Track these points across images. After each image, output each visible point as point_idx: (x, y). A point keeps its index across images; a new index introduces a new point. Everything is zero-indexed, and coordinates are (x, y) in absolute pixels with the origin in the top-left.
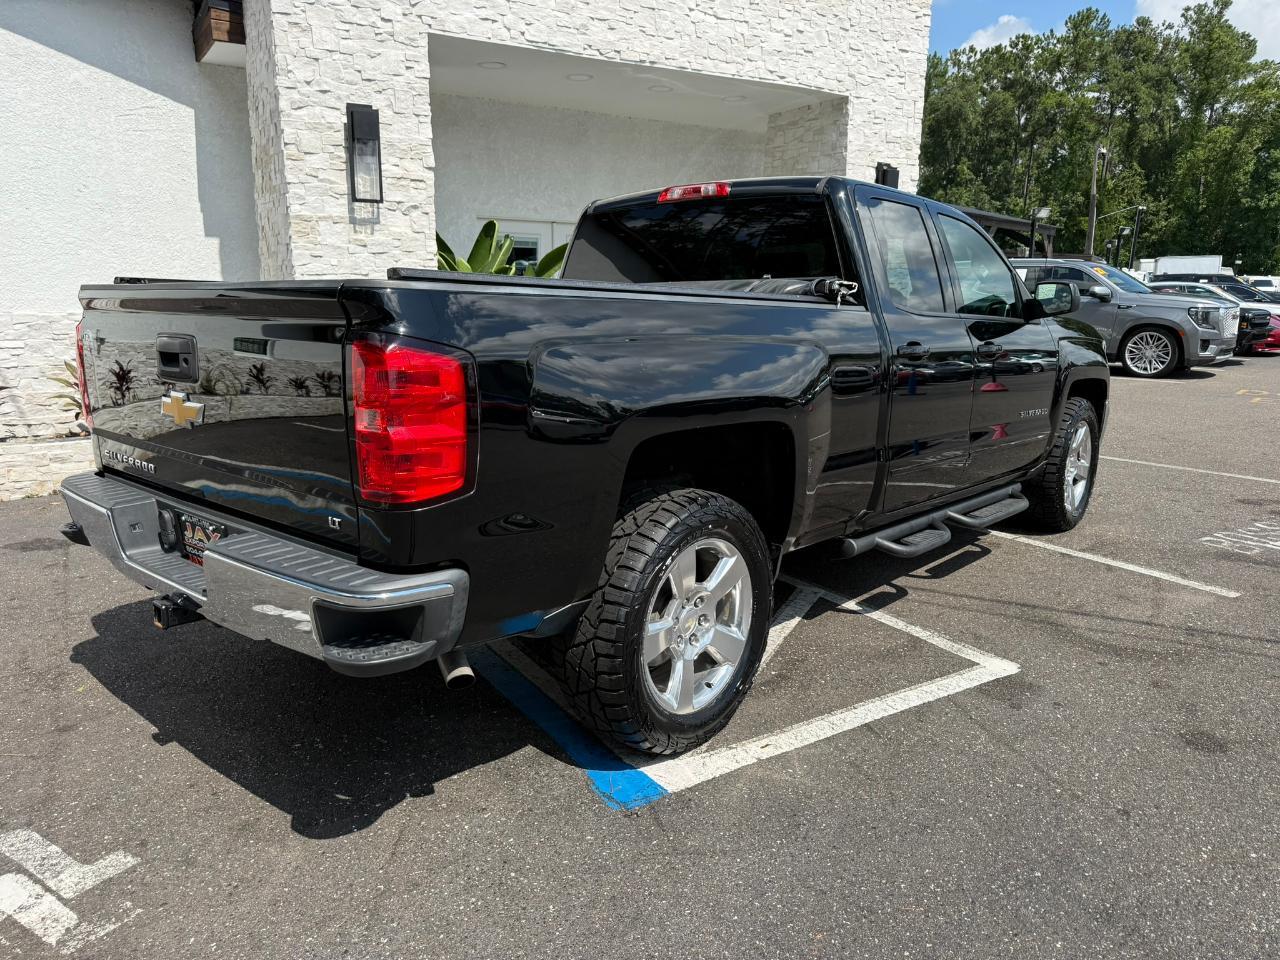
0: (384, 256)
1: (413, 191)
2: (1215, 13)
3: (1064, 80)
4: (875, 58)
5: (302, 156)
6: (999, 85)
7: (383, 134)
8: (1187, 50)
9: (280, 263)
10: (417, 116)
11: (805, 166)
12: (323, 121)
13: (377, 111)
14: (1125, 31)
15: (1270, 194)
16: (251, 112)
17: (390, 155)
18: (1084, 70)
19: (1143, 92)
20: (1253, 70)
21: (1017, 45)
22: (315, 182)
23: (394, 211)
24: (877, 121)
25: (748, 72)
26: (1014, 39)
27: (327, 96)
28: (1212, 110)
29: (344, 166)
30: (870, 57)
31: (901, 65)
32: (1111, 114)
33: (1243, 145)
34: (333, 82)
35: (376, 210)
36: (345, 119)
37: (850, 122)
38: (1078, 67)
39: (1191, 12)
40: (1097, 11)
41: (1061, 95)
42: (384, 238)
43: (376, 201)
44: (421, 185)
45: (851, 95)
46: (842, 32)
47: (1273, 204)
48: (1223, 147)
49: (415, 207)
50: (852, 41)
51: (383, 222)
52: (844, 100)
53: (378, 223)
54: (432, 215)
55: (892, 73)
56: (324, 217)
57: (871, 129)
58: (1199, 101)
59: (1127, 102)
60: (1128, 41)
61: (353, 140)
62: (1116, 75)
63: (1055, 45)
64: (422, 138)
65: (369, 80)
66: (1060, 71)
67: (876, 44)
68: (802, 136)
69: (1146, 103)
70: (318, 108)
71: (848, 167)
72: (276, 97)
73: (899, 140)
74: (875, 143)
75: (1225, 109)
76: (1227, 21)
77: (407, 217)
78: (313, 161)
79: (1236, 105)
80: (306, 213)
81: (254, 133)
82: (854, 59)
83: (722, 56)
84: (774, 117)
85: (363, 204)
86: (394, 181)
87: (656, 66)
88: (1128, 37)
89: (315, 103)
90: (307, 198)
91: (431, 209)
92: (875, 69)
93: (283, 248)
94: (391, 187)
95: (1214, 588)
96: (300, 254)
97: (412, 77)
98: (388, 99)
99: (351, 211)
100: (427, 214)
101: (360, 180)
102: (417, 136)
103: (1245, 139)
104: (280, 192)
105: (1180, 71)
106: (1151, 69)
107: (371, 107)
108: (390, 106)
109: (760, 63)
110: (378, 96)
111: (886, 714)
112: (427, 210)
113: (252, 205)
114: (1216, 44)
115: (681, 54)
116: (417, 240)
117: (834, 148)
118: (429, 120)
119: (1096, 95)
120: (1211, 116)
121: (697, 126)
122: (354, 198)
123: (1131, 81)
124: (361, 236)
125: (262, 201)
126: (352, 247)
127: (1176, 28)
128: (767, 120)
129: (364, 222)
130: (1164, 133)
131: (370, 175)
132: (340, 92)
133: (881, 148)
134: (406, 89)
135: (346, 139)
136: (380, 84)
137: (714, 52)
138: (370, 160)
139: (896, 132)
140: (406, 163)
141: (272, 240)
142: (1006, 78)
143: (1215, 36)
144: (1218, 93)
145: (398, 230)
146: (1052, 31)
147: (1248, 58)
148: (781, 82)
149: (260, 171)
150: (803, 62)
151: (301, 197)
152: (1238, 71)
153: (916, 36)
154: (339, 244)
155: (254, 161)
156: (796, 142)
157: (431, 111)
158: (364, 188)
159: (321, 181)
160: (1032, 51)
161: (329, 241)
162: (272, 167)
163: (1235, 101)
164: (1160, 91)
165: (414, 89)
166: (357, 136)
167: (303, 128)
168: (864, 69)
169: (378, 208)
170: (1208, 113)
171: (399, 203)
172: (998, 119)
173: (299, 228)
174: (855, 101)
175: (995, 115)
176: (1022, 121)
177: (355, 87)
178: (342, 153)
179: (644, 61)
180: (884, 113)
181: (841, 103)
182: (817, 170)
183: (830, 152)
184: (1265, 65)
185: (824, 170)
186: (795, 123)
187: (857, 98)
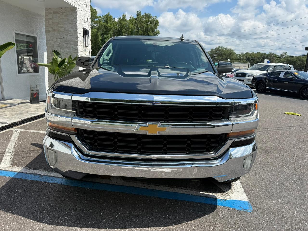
11: (62, 25)
20: (98, 17)
24: (83, 16)
37: (77, 15)
48: (95, 33)
57: (81, 18)
68: (60, 16)
71: (78, 28)
73: (87, 22)
74: (82, 22)
84: (47, 9)
128: (45, 10)
133: (84, 24)
139: (86, 20)
152: (95, 17)
156: (57, 18)
180: (84, 14)
181: (74, 9)
182: (66, 27)
183: (71, 23)
184: (100, 17)
185: (69, 28)
186: (56, 12)
187: (78, 8)
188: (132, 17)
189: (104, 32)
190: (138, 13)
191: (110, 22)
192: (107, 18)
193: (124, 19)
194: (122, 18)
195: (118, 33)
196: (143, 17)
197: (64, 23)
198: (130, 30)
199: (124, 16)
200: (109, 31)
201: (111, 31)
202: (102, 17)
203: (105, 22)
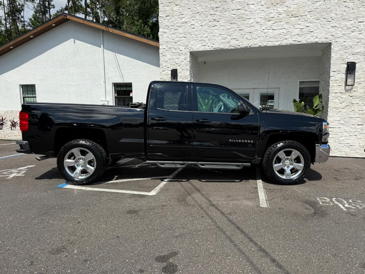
4: (345, 27)
10: (187, 70)
24: (346, 48)
25: (285, 43)
30: (342, 28)
34: (170, 65)
36: (171, 72)
45: (332, 42)
46: (328, 23)
50: (333, 24)
52: (329, 44)
55: (354, 31)
57: (343, 51)
67: (345, 23)
70: (167, 71)
73: (359, 53)
74: (346, 56)
82: (334, 30)
87: (251, 47)
92: (345, 31)
97: (186, 62)
98: (180, 67)
107: (176, 69)
109: (290, 39)
115: (260, 42)
133: (349, 57)
134: (184, 64)
136: (179, 64)
137: (272, 39)
148: (299, 43)
150: (309, 35)
167: (164, 75)
168: (339, 32)
177: (174, 66)
180: (350, 45)
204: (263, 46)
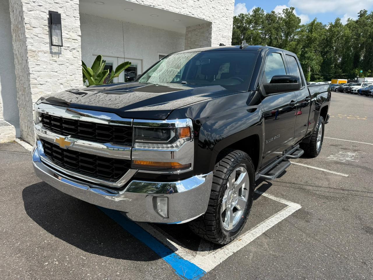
0: (63, 65)
1: (73, 43)
2: (291, 11)
3: (253, 27)
4: (219, 11)
5: (32, 28)
6: (236, 27)
7: (62, 22)
8: (284, 21)
9: (23, 67)
10: (75, 17)
11: (198, 43)
12: (40, 16)
13: (60, 14)
14: (268, 14)
15: (305, 60)
16: (11, 13)
17: (65, 30)
18: (257, 24)
19: (273, 31)
20: (300, 27)
21: (240, 16)
22: (37, 38)
23: (67, 50)
24: (220, 30)
25: (183, 12)
26: (239, 15)
27: (41, 7)
28: (290, 37)
29: (48, 33)
30: (218, 10)
31: (227, 14)
32: (265, 37)
33: (298, 47)
34: (43, 3)
35: (60, 49)
36: (48, 16)
37: (212, 30)
38: (256, 23)
39: (285, 11)
40: (260, 8)
41: (252, 31)
42: (63, 59)
43: (60, 46)
44: (76, 41)
45: (213, 21)
46: (210, 2)
47: (306, 63)
48: (293, 47)
49: (74, 49)
50: (213, 5)
51: (62, 53)
52: (211, 23)
53: (61, 54)
54: (80, 52)
55: (224, 16)
56: (41, 51)
57: (218, 33)
58: (287, 34)
59: (269, 34)
60: (269, 17)
61: (51, 23)
62: (266, 26)
63: (250, 17)
64: (76, 25)
65: (57, 3)
66: (252, 24)
67: (219, 6)
68: (197, 34)
69: (274, 34)
70: (38, 11)
71: (212, 44)
72: (22, 6)
73: (226, 37)
74: (219, 37)
75: (293, 37)
76: (293, 13)
77: (71, 52)
78: (36, 31)
79: (296, 36)
80: (33, 49)
81: (12, 20)
82: (214, 11)
83: (175, 6)
84: (188, 28)
85: (55, 47)
86: (67, 39)
87: (155, 7)
88: (269, 16)
89: (36, 9)
90: (34, 43)
91: (80, 50)
92: (219, 14)
93: (24, 62)
94: (65, 41)
95: (340, 174)
96: (31, 64)
97: (73, 3)
98: (64, 10)
99: (51, 49)
100: (78, 51)
101: (54, 39)
102: (75, 24)
103: (298, 45)
104: (23, 41)
105: (282, 26)
106: (276, 25)
107: (58, 12)
108: (65, 13)
109: (186, 9)
110: (60, 9)
111: (269, 228)
112: (78, 50)
113: (12, 46)
114: (291, 20)
115: (163, 4)
116: (75, 60)
117: (207, 38)
118: (79, 19)
119: (261, 31)
120: (290, 39)
121: (163, 29)
122: (52, 44)
123: (270, 28)
124: (55, 58)
125: (16, 45)
126: (51, 62)
127: (281, 14)
128: (186, 29)
129: (55, 53)
130: (278, 43)
131: (58, 37)
132: (46, 6)
133: (221, 39)
134: (70, 7)
135: (49, 23)
136: (61, 5)
137: (173, 4)
138: (58, 31)
139: (225, 34)
140: (71, 33)
141: (20, 59)
142: (238, 25)
143: (291, 17)
144: (292, 33)
145: (68, 56)
146: (249, 13)
147: (299, 24)
148: (193, 16)
149: (15, 34)
150: (199, 10)
151: (31, 43)
152: (296, 27)
153: (230, 5)
154: (46, 60)
155: (12, 30)
156: (195, 36)
157: (80, 16)
158: (55, 41)
159: (40, 38)
160: (244, 18)
161: (43, 59)
162: (20, 32)
163: (296, 35)
164: (278, 31)
165: (73, 8)
166: (53, 22)
167: (32, 18)
168: (216, 14)
169: (61, 49)
170: (289, 38)
171: (68, 47)
172: (236, 36)
173: (31, 54)
174: (214, 24)
175: (235, 35)
176: (242, 37)
177: (52, 5)
178: (47, 28)
179: (151, 5)
180: (222, 28)
181: (210, 24)
182: (202, 45)
183: (206, 39)
184: (303, 26)
185: (204, 45)
186: (195, 30)
187: (215, 23)
188: (350, 19)
189: (306, 45)
190: (362, 12)
191: (316, 30)
192: (313, 26)
193: (337, 24)
194: (333, 24)
195: (326, 44)
196: (368, 18)
197: (200, 41)
198: (345, 39)
199: (338, 20)
200: (313, 42)
201: (315, 42)
202: (306, 25)
203: (309, 31)
204: (165, 10)
